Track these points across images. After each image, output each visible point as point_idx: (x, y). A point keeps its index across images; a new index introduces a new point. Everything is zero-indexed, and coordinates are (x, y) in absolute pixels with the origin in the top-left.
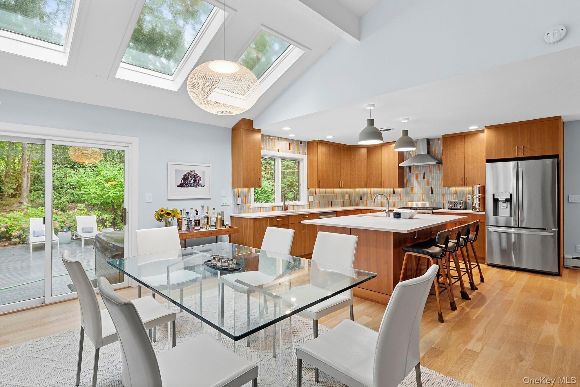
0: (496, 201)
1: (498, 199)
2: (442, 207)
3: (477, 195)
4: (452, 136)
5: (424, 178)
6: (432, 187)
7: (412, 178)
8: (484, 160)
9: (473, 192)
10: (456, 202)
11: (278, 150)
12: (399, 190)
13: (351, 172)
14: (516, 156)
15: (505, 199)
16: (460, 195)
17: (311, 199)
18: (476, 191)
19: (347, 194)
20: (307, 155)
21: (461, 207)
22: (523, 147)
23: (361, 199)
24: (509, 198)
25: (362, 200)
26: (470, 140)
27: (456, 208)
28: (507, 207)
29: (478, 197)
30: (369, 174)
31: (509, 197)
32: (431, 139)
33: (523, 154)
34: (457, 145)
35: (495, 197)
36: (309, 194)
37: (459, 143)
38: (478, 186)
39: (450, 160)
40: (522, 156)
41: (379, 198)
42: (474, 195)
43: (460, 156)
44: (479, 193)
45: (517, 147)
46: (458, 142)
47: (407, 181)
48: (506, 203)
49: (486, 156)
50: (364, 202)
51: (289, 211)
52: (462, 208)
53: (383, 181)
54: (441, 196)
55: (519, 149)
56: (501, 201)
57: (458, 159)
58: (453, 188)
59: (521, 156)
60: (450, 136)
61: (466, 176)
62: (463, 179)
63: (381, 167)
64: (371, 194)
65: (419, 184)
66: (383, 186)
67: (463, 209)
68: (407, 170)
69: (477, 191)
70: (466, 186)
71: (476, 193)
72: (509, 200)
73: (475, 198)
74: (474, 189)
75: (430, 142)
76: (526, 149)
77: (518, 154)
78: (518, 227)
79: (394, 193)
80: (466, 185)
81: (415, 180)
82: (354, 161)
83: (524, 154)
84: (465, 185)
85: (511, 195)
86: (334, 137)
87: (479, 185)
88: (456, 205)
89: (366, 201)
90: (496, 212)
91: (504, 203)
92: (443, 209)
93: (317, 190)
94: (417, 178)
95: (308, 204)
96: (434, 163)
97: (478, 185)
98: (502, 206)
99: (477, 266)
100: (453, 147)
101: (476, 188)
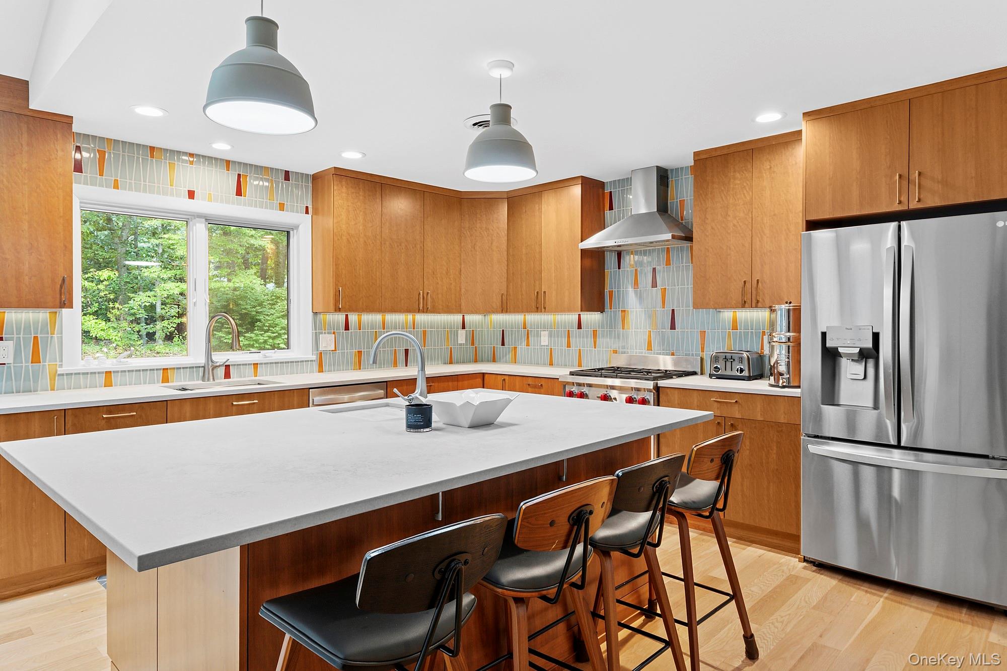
0: (831, 356)
1: (836, 349)
2: (698, 370)
3: (781, 334)
4: (719, 153)
5: (654, 285)
6: (673, 311)
7: (623, 285)
8: (802, 224)
9: (772, 325)
10: (729, 356)
11: (191, 195)
12: (592, 318)
13: (462, 266)
14: (896, 207)
15: (857, 350)
16: (746, 334)
17: (327, 342)
18: (779, 322)
19: (464, 327)
20: (310, 216)
21: (742, 371)
22: (920, 174)
23: (503, 344)
24: (871, 346)
25: (506, 346)
26: (767, 165)
27: (729, 373)
28: (865, 377)
29: (784, 340)
30: (513, 273)
31: (869, 344)
32: (672, 170)
33: (919, 200)
34: (732, 180)
35: (829, 344)
36: (319, 329)
37: (738, 175)
38: (784, 307)
39: (712, 228)
40: (914, 205)
41: (545, 340)
42: (774, 334)
43: (742, 215)
44: (789, 331)
45: (900, 176)
46: (735, 172)
47: (611, 293)
48: (864, 363)
49: (806, 210)
50: (509, 352)
51: (235, 379)
52: (746, 373)
53: (545, 292)
54: (697, 337)
55: (905, 183)
56: (849, 356)
57: (734, 225)
58: (727, 315)
59: (912, 207)
60: (714, 154)
61: (757, 276)
62: (748, 285)
63: (541, 252)
64: (527, 332)
65: (640, 303)
66: (545, 308)
67: (750, 378)
68: (611, 259)
69: (781, 321)
70: (756, 307)
71: (779, 329)
72: (870, 354)
73: (774, 344)
74: (773, 316)
75: (670, 179)
76: (924, 182)
77: (902, 199)
78: (896, 444)
79: (580, 327)
80: (756, 304)
81: (631, 290)
82: (471, 235)
83: (922, 196)
84: (754, 305)
85: (876, 337)
86: (364, 155)
87: (790, 303)
88: (729, 364)
89: (515, 348)
90: (830, 394)
91: (855, 363)
92: (702, 374)
93: (353, 318)
94: (636, 284)
95: (314, 357)
96: (668, 236)
97: (787, 303)
98: (850, 370)
99: (732, 597)
100: (723, 188)
101: (779, 313)
